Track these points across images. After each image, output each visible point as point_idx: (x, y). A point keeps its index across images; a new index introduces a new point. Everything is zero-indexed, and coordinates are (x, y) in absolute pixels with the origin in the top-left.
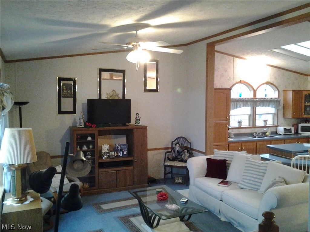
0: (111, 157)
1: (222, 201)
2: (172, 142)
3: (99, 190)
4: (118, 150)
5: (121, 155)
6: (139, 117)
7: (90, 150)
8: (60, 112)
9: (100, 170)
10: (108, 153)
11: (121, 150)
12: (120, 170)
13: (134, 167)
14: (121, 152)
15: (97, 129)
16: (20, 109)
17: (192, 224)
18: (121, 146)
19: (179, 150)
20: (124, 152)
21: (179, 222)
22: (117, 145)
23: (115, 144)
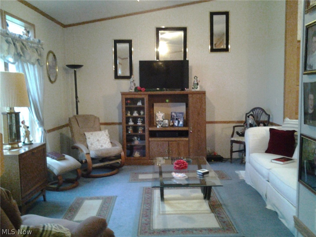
0: (164, 126)
1: (268, 181)
2: (247, 114)
3: (149, 161)
4: (174, 118)
5: (177, 125)
6: (197, 81)
7: (141, 116)
8: (117, 77)
9: (150, 139)
10: (162, 121)
11: (177, 119)
12: (173, 141)
13: (189, 139)
14: (177, 122)
15: (146, 93)
16: (75, 72)
17: (221, 205)
18: (177, 114)
19: (252, 123)
20: (180, 121)
21: (201, 200)
22: (173, 114)
23: (171, 113)
